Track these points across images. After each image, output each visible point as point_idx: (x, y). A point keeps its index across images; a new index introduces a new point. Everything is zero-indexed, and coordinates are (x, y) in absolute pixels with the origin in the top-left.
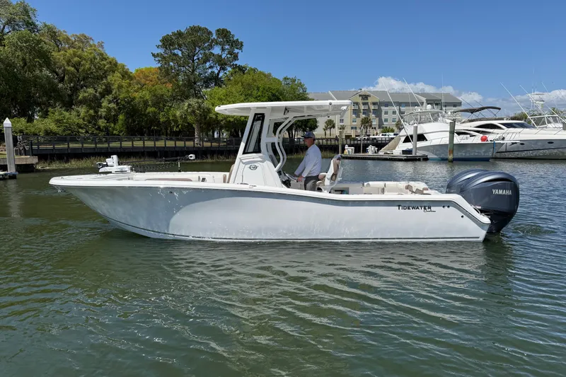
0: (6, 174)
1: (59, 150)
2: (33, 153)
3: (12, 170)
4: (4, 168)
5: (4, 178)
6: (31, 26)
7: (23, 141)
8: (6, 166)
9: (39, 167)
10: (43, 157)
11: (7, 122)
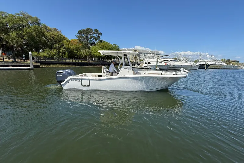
0: (30, 68)
1: (47, 61)
2: (39, 62)
3: (32, 67)
4: (29, 66)
5: (29, 69)
6: (39, 24)
7: (35, 59)
8: (30, 66)
9: (41, 66)
10: (42, 63)
11: (30, 53)
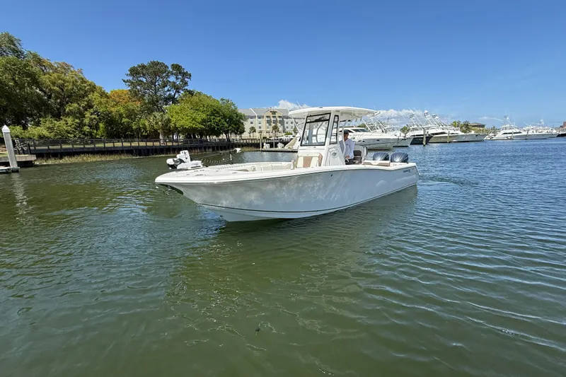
0: (8, 169)
1: (54, 150)
2: (31, 153)
3: (14, 166)
4: (7, 164)
5: (7, 172)
6: (18, 53)
7: (21, 144)
8: (8, 163)
9: (37, 163)
10: (40, 155)
11: (5, 129)
